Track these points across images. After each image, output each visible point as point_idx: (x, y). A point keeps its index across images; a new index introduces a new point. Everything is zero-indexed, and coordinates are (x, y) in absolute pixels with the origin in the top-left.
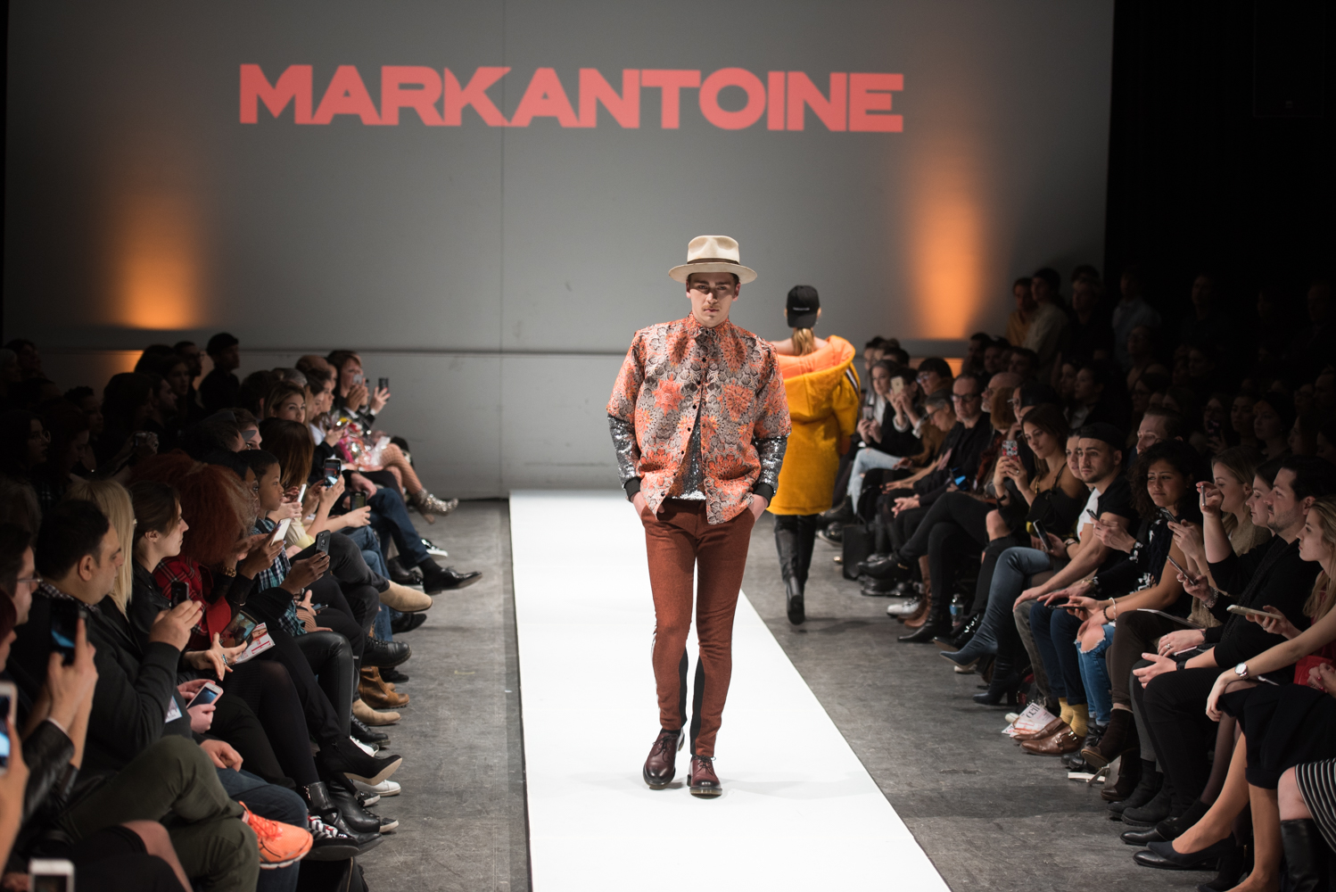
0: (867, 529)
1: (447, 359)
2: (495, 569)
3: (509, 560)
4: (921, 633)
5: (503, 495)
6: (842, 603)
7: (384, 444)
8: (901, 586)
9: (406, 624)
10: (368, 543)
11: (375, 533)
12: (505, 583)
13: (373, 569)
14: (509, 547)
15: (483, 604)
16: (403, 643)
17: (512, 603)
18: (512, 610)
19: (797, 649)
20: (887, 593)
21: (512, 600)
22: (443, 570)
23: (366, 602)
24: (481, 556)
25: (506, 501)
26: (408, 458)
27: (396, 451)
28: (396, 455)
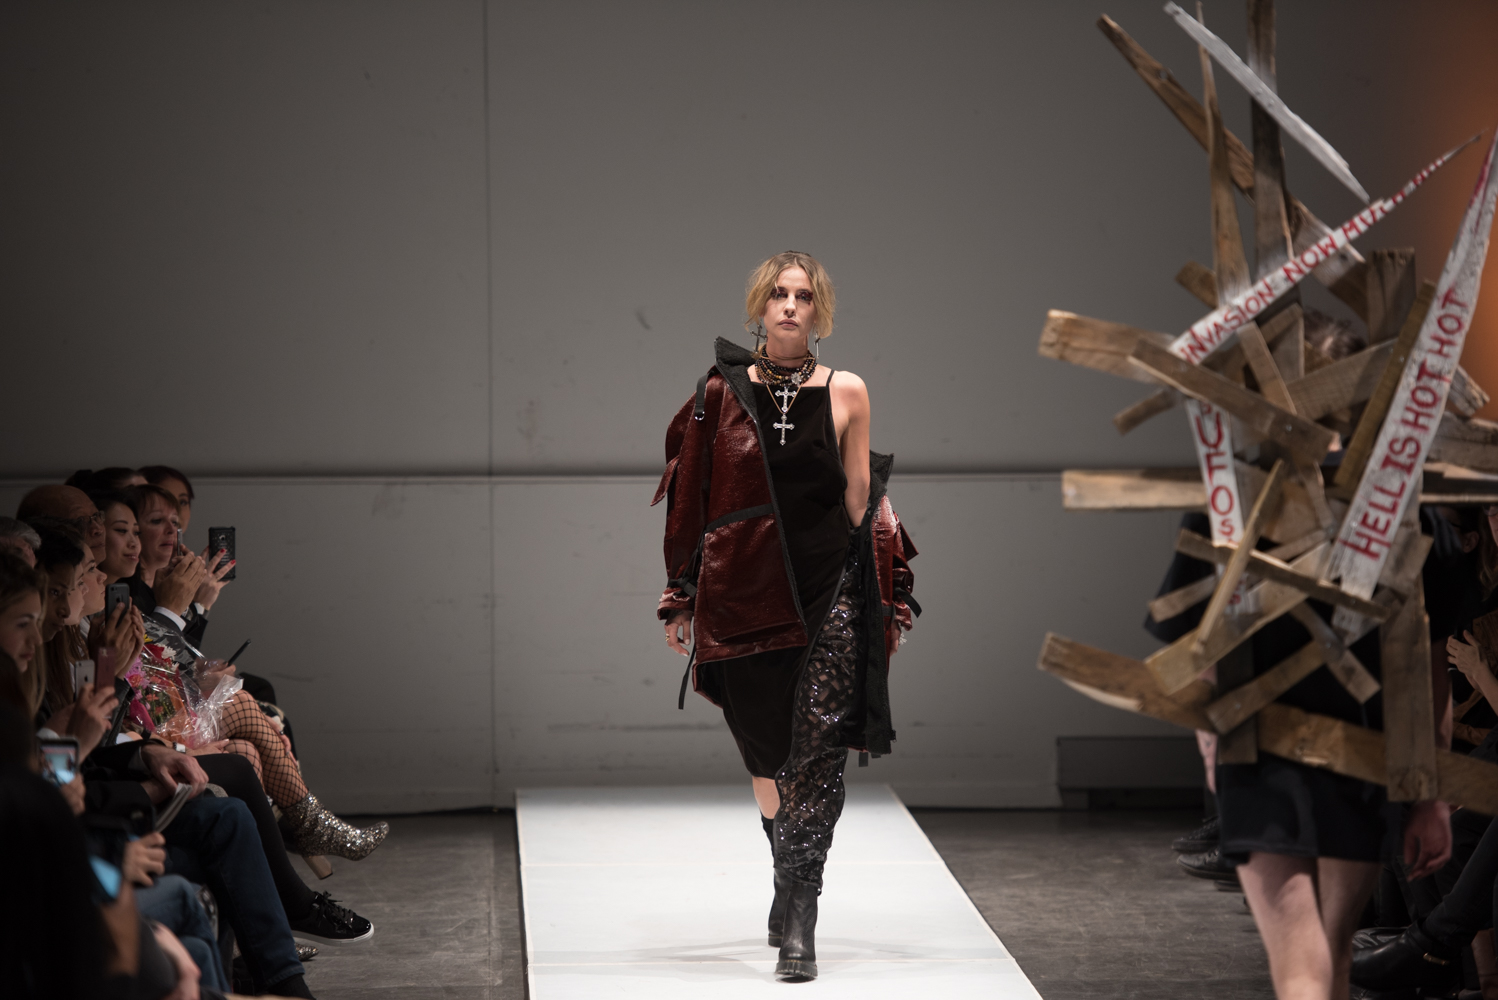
1: (371, 489)
5: (501, 803)
11: (207, 896)
14: (517, 921)
24: (451, 943)
25: (510, 815)
26: (277, 720)
27: (246, 706)
28: (248, 713)
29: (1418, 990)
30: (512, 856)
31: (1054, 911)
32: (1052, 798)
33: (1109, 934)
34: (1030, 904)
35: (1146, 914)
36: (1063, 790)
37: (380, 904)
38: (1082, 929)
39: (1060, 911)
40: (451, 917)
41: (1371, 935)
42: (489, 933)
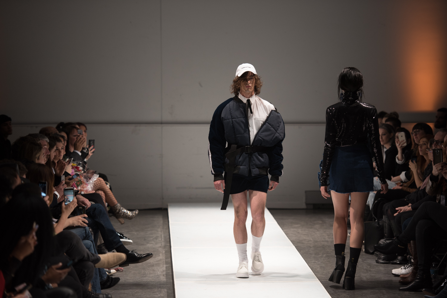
0: (379, 224)
2: (160, 249)
3: (169, 244)
4: (412, 285)
5: (164, 207)
6: (365, 268)
7: (95, 178)
8: (399, 258)
9: (108, 284)
10: (86, 235)
11: (91, 230)
12: (166, 258)
13: (89, 251)
14: (168, 237)
15: (154, 270)
16: (109, 294)
17: (171, 269)
18: (171, 273)
19: (339, 295)
20: (391, 262)
21: (170, 268)
22: (130, 252)
23: (86, 271)
24: (152, 242)
25: (166, 210)
26: (108, 186)
27: (101, 182)
28: (102, 184)
29: (397, 254)
30: (167, 220)
31: (304, 235)
32: (304, 206)
33: (318, 240)
34: (298, 233)
35: (328, 235)
36: (307, 204)
37: (134, 232)
38: (311, 239)
39: (306, 235)
40: (152, 236)
41: (385, 241)
42: (161, 240)
